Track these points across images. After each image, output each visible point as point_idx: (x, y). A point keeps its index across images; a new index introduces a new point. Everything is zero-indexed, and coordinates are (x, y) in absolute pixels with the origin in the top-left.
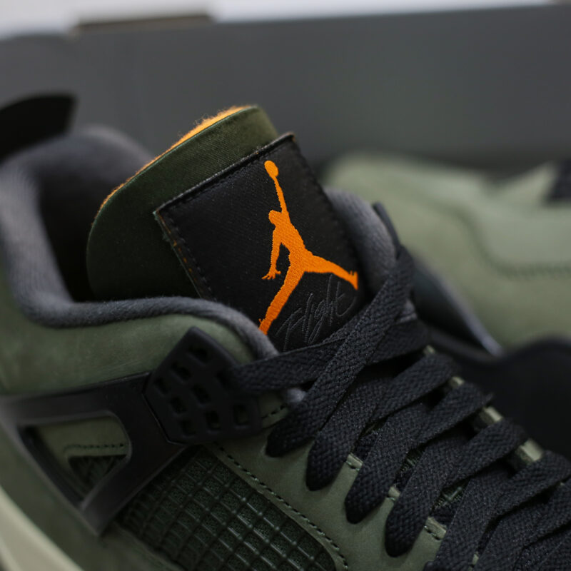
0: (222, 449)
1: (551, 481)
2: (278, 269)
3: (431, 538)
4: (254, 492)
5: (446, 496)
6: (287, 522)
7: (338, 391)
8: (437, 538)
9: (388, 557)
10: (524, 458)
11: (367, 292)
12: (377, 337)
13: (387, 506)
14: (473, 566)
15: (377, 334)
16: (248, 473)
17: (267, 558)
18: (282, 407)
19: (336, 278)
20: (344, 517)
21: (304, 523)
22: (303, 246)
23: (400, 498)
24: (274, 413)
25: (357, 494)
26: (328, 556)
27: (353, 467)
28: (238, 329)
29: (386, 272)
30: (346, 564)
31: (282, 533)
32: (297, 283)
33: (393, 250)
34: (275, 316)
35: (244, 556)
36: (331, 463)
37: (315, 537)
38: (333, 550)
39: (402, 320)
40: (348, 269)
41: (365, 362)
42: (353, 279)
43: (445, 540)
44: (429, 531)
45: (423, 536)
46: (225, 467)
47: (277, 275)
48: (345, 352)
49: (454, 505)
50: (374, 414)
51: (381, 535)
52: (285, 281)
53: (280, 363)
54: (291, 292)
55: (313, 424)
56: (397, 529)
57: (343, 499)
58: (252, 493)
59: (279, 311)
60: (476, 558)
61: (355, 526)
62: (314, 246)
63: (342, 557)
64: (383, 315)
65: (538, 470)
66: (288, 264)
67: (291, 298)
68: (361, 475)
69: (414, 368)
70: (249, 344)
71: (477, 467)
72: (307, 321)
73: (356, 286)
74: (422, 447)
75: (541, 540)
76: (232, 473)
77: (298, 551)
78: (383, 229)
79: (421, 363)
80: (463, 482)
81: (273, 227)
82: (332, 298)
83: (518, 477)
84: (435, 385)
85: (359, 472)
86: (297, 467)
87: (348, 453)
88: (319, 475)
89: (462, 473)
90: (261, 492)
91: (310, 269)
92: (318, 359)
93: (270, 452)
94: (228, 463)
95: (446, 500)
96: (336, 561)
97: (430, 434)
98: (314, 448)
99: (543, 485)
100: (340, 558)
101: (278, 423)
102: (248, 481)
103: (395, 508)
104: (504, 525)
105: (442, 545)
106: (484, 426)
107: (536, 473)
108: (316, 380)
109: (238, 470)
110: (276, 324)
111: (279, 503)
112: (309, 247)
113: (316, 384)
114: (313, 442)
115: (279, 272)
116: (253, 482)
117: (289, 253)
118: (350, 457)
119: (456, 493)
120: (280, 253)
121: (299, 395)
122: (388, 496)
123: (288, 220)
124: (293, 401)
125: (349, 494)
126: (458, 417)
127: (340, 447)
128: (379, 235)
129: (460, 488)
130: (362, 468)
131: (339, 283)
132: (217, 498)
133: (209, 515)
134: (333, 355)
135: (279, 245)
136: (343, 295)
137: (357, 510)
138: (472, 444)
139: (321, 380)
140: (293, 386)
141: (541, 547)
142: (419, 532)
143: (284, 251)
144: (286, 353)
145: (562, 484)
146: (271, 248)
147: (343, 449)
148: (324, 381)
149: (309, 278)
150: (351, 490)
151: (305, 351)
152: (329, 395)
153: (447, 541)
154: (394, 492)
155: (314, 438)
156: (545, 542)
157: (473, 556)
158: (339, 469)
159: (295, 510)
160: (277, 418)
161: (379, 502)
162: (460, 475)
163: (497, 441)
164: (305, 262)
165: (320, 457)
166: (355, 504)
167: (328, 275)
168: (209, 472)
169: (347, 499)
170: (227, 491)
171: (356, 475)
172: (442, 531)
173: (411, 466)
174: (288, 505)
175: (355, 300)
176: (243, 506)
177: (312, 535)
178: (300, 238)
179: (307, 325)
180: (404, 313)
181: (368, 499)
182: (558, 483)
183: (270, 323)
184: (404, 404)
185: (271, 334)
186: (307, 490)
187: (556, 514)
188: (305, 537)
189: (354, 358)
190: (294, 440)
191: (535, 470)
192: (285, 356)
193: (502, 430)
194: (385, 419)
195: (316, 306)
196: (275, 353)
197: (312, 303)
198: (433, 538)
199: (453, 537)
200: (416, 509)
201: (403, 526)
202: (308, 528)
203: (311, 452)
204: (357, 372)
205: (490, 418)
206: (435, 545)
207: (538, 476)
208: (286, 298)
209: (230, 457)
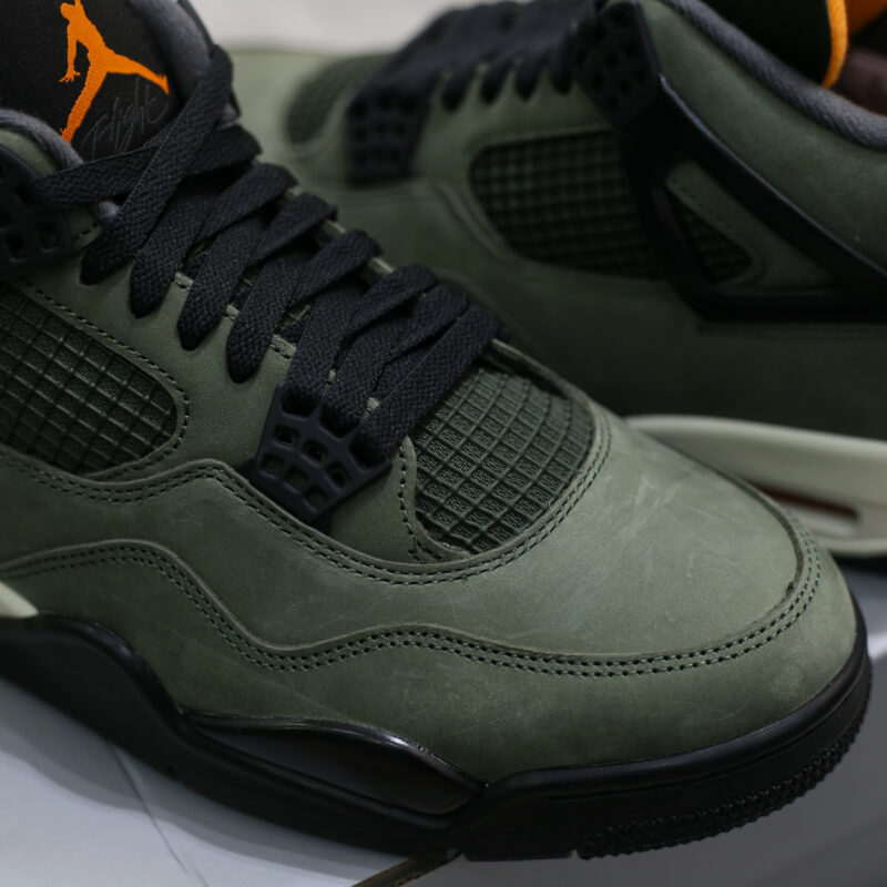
0: (30, 284)
1: (411, 291)
2: (76, 69)
3: (280, 358)
4: (72, 329)
5: (292, 316)
6: (114, 359)
7: (157, 203)
8: (287, 357)
9: (233, 383)
10: (379, 271)
11: (179, 95)
12: (195, 144)
13: (226, 326)
14: (330, 383)
15: (195, 140)
16: (62, 307)
17: (94, 405)
18: (95, 226)
19: (144, 81)
20: (178, 344)
21: (134, 357)
22: (103, 43)
23: (239, 316)
24: (86, 232)
25: (190, 315)
26: (166, 393)
27: (183, 287)
28: (36, 137)
29: (200, 73)
30: (186, 398)
31: (109, 373)
32: (100, 85)
33: (204, 47)
34: (78, 124)
35: (68, 407)
36: (157, 284)
37: (147, 371)
38: (169, 384)
39: (224, 127)
40: (156, 72)
41: (185, 173)
42: (162, 82)
43: (296, 356)
44: (277, 350)
45: (271, 355)
46: (35, 305)
47: (75, 77)
48: (160, 161)
49: (302, 323)
50: (200, 230)
51: (222, 359)
52: (86, 83)
53: (87, 173)
54: (93, 95)
55: (133, 240)
56: (240, 350)
57: (175, 322)
58: (70, 331)
59: (82, 117)
60: (332, 373)
61: (192, 353)
62: (114, 43)
63: (181, 390)
64: (200, 119)
65: (396, 280)
66: (88, 64)
67: (94, 102)
68: (192, 294)
69: (242, 181)
70: (50, 152)
71: (324, 281)
72: (115, 129)
73: (166, 90)
74: (260, 264)
75: (406, 353)
76: (43, 310)
77: (129, 391)
78: (192, 24)
79: (250, 175)
80: (311, 299)
81: (66, 22)
82: (142, 103)
83: (373, 290)
84: (268, 197)
85: (190, 291)
86: (117, 293)
87: (176, 271)
88: (145, 298)
89: (307, 289)
90: (80, 328)
91: (114, 70)
92: (129, 169)
93: (86, 279)
94: (40, 300)
95: (293, 320)
96: (174, 396)
97: (268, 249)
98: (135, 268)
99: (404, 296)
100: (178, 392)
101: (92, 243)
102: (63, 316)
103: (235, 327)
104: (360, 340)
105: (293, 363)
106: (328, 239)
107: (393, 285)
108: (130, 192)
109: (50, 306)
110: (79, 133)
111: (103, 337)
112: (110, 43)
113: (130, 196)
114: (135, 262)
115: (78, 74)
116: (70, 318)
117: (87, 51)
118: (178, 275)
119: (304, 312)
120: (78, 51)
121: (112, 210)
122: (227, 315)
123: (83, 14)
124: (106, 215)
125: (181, 316)
126: (297, 230)
127: (166, 265)
128: (187, 30)
129: (308, 307)
130: (194, 286)
131: (148, 87)
132: (29, 342)
133: (22, 364)
134: (146, 165)
135: (75, 42)
136: (154, 99)
137: (192, 334)
138: (317, 258)
139: (137, 192)
140: (104, 199)
141: (406, 363)
142: (265, 351)
143: (82, 50)
144: (93, 162)
145: (424, 295)
146: (66, 46)
147: (169, 267)
148: (140, 192)
149: (112, 80)
150: (183, 312)
151: (114, 159)
152: (147, 208)
153: (298, 357)
154: (232, 309)
155: (134, 257)
156: (409, 356)
157: (328, 372)
158: (167, 288)
159: (121, 344)
160: (90, 238)
161: (216, 322)
162: (307, 291)
163: (346, 253)
164: (107, 62)
165: (144, 277)
166: (189, 326)
167: (134, 76)
168: (17, 313)
169: (179, 322)
170: (40, 333)
171: (186, 295)
172: (292, 349)
173: (248, 286)
174: (113, 338)
175: (168, 106)
176: (61, 347)
177: (144, 369)
178: (97, 35)
179: (115, 132)
180: (225, 118)
181: (204, 319)
182: (420, 293)
183: (73, 132)
184: (234, 219)
185: (75, 142)
186: (133, 317)
187: (420, 326)
188: (136, 374)
189: (171, 166)
190: (112, 261)
191: (392, 281)
192: (92, 164)
193: (351, 242)
194: (213, 238)
195: (125, 110)
196: (80, 161)
197: (119, 108)
198: (282, 358)
199: (304, 353)
200: (260, 326)
201: (246, 346)
202: (138, 362)
203: (132, 273)
204: (175, 182)
205: (336, 230)
206: (285, 364)
207: (395, 288)
208: (89, 103)
209: (39, 292)
